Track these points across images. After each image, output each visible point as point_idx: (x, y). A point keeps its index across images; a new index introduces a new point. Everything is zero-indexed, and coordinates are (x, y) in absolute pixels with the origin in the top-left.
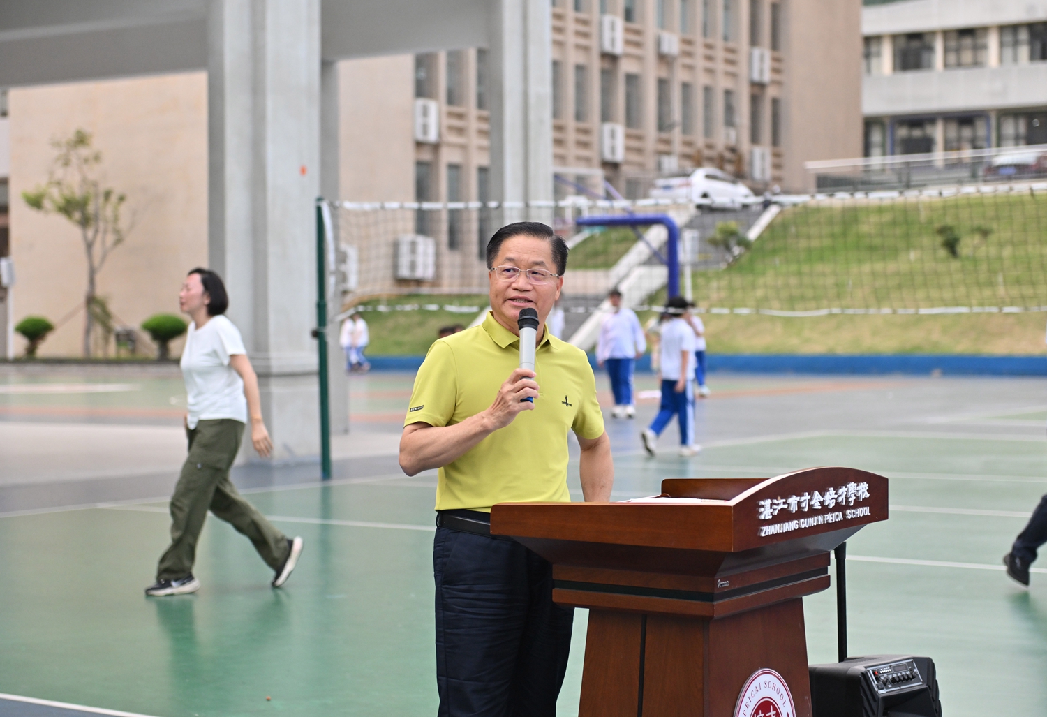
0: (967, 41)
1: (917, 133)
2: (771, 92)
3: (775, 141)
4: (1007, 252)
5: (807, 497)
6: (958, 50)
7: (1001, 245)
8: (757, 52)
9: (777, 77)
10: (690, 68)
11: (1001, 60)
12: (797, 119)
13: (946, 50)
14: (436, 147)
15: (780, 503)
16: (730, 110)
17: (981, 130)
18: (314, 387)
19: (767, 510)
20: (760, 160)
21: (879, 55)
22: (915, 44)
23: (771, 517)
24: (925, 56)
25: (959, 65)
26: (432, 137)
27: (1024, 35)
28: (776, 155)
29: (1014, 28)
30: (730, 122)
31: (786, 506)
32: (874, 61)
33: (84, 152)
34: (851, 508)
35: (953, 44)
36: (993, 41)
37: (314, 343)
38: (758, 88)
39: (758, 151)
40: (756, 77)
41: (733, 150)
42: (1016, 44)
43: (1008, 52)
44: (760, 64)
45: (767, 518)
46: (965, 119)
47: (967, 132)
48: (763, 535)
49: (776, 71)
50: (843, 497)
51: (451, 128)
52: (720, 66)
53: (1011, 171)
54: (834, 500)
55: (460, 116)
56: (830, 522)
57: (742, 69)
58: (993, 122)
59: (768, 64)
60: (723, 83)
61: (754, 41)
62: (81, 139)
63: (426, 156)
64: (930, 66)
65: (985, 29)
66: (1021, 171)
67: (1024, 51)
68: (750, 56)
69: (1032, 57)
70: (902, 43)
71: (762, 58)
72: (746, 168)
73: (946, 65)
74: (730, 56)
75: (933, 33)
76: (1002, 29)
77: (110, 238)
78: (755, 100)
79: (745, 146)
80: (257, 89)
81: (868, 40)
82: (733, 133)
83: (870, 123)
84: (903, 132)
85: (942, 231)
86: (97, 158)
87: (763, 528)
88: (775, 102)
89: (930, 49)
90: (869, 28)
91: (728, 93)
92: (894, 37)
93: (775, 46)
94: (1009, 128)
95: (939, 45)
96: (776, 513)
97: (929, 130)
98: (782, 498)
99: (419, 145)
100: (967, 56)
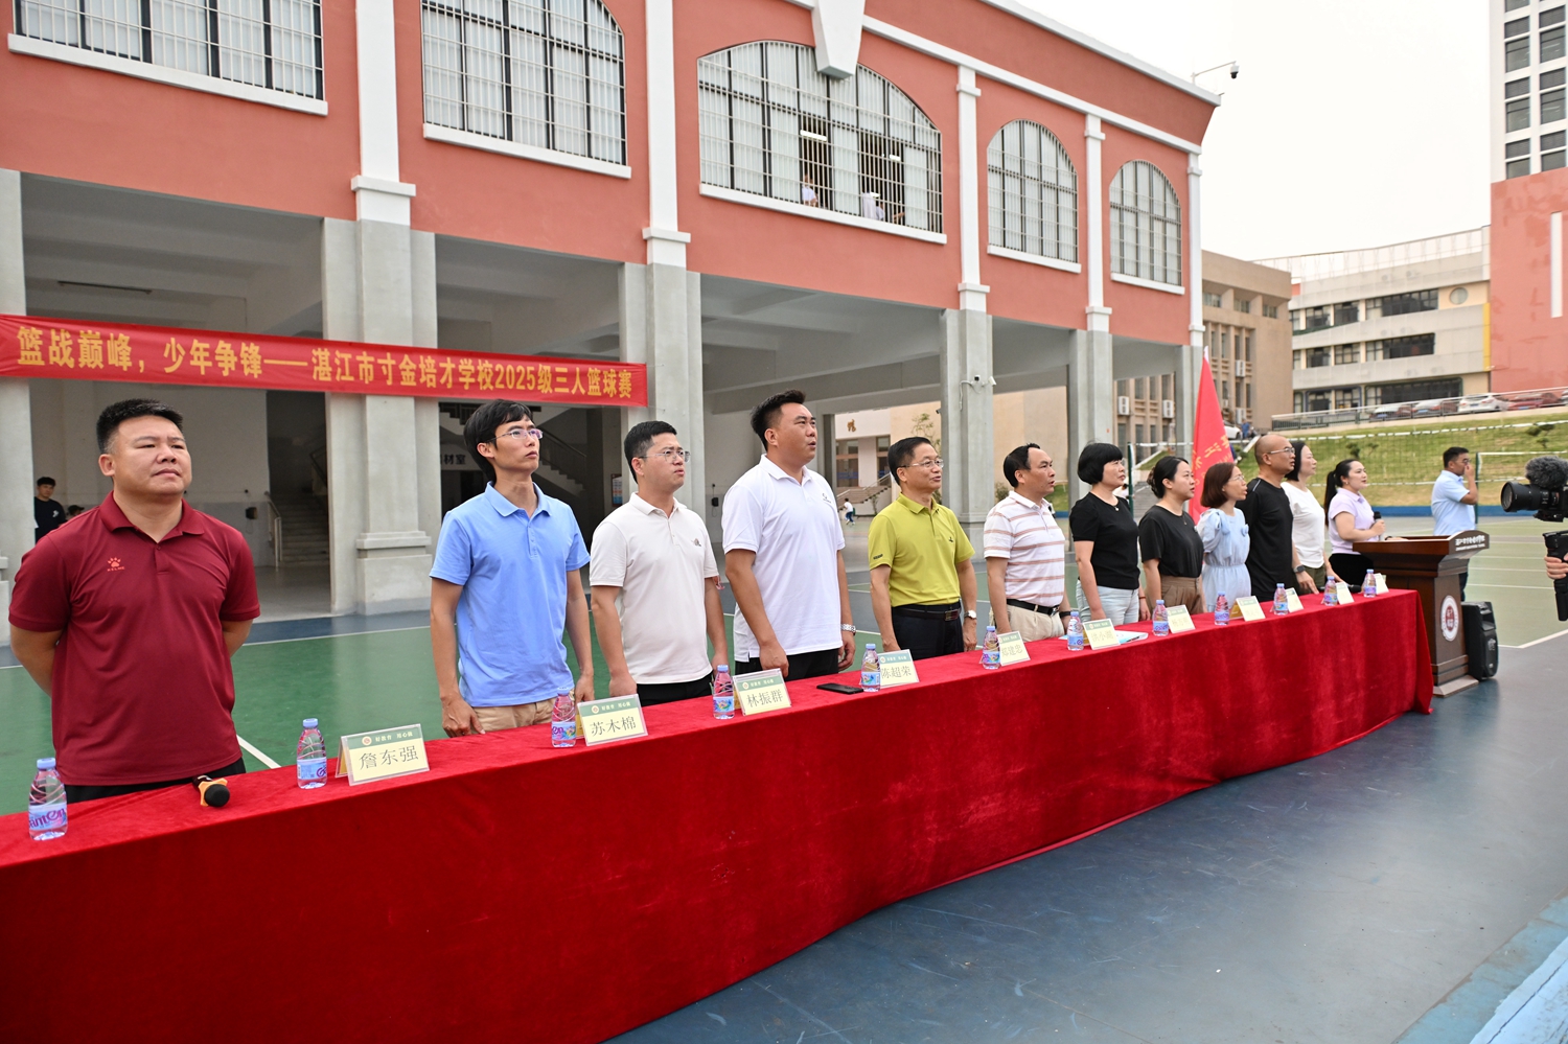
0: (1348, 351)
1: (1320, 397)
2: (1246, 381)
3: (1248, 405)
4: (1385, 456)
6: (1343, 355)
7: (1382, 452)
8: (1239, 362)
9: (1249, 374)
10: (1216, 372)
11: (1367, 360)
12: (1259, 393)
13: (1336, 356)
14: (1128, 417)
16: (1225, 390)
17: (1356, 395)
20: (1241, 414)
21: (1299, 359)
22: (1319, 353)
24: (1324, 359)
25: (1343, 363)
26: (1127, 413)
27: (1380, 346)
28: (1249, 412)
29: (1375, 342)
30: (1225, 397)
32: (1296, 363)
33: (926, 422)
35: (1340, 352)
36: (1362, 350)
38: (1239, 379)
39: (1240, 410)
40: (1238, 374)
41: (1227, 410)
42: (1375, 350)
43: (1371, 355)
44: (1240, 368)
46: (1347, 389)
47: (1348, 396)
49: (1248, 371)
51: (1137, 409)
52: (1221, 370)
53: (1385, 415)
55: (1143, 403)
57: (1232, 371)
58: (1363, 391)
59: (1244, 367)
60: (1222, 378)
61: (1237, 357)
62: (925, 418)
63: (1123, 421)
64: (1327, 364)
65: (1358, 344)
66: (1390, 415)
67: (1380, 354)
68: (1236, 364)
69: (1384, 358)
70: (1312, 353)
71: (1241, 366)
72: (1234, 419)
73: (1336, 364)
74: (1225, 365)
75: (1329, 347)
76: (1367, 343)
78: (1238, 386)
79: (1233, 408)
80: (1090, 398)
81: (1294, 352)
82: (1227, 402)
83: (1297, 393)
84: (1312, 397)
85: (1350, 446)
86: (931, 426)
88: (1248, 385)
89: (1328, 355)
90: (1295, 347)
91: (1224, 382)
92: (1307, 350)
93: (1247, 359)
94: (1372, 393)
95: (1332, 353)
97: (1327, 396)
99: (1120, 416)
100: (1348, 358)
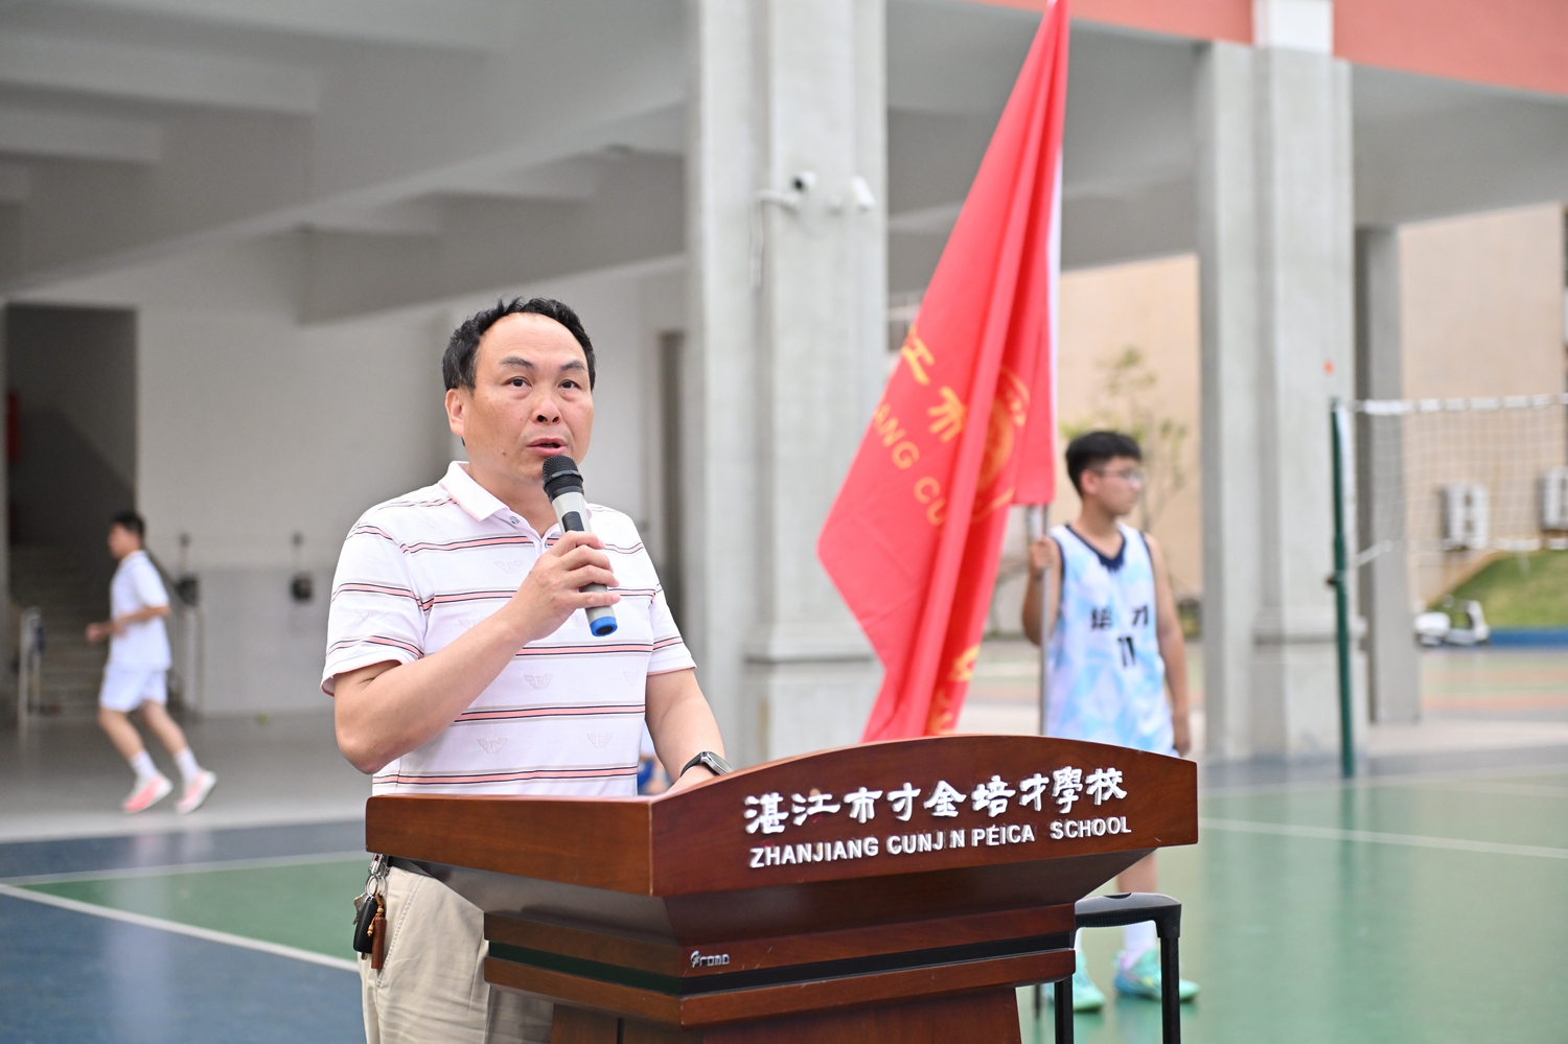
5: (909, 792)
15: (820, 802)
18: (1330, 657)
19: (768, 814)
23: (781, 829)
31: (834, 809)
33: (1135, 373)
34: (1063, 818)
37: (1329, 596)
45: (767, 830)
48: (755, 864)
50: (1037, 795)
54: (1005, 802)
56: (990, 843)
62: (1131, 359)
77: (1168, 482)
80: (1263, 259)
86: (1150, 380)
87: (754, 850)
96: (799, 821)
98: (823, 793)
